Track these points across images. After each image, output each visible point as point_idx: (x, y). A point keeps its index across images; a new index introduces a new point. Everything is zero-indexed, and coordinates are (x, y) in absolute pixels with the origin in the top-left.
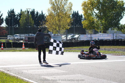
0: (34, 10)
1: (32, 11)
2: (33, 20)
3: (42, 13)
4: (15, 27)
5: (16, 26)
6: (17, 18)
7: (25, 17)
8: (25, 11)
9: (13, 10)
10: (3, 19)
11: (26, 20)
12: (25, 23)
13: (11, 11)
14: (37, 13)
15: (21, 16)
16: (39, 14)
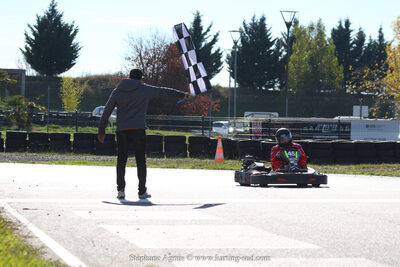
0: (348, 23)
1: (340, 26)
2: (340, 62)
3: (381, 38)
4: (266, 91)
5: (273, 86)
6: (277, 53)
7: (310, 48)
8: (311, 28)
9: (263, 19)
10: (218, 55)
11: (312, 61)
12: (306, 73)
13: (254, 25)
14: (361, 36)
15: (294, 45)
16: (367, 42)
